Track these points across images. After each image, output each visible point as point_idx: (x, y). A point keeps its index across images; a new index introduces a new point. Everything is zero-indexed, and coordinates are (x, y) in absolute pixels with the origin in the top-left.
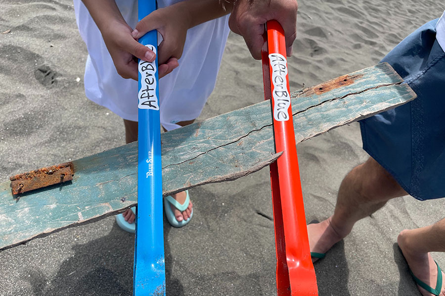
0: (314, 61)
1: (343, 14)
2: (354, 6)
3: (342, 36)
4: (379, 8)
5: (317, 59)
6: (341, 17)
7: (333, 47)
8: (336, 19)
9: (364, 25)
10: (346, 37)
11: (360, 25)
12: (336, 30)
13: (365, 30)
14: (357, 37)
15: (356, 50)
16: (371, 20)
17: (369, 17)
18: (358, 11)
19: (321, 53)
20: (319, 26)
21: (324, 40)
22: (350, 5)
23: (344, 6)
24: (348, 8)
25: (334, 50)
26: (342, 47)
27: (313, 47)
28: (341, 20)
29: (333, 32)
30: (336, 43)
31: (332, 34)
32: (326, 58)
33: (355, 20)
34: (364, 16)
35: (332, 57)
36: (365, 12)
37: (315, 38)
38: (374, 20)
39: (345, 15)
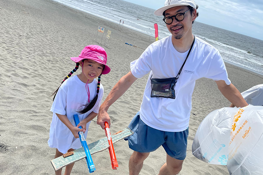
0: (114, 125)
1: (122, 104)
2: (127, 100)
3: (123, 113)
4: (137, 99)
5: (114, 124)
6: (122, 105)
7: (121, 118)
8: (120, 106)
9: (132, 107)
10: (125, 113)
11: (130, 107)
12: (120, 111)
13: (132, 109)
14: (130, 112)
15: (130, 118)
16: (134, 105)
17: (133, 103)
18: (128, 101)
19: (116, 121)
20: (114, 110)
21: (116, 115)
22: (125, 99)
23: (122, 100)
24: (124, 101)
25: (121, 119)
26: (124, 117)
27: (112, 119)
28: (122, 106)
29: (119, 112)
30: (122, 116)
31: (119, 113)
32: (118, 123)
33: (128, 105)
34: (131, 103)
35: (121, 122)
36: (131, 102)
37: (112, 115)
38: (136, 104)
39: (123, 104)
